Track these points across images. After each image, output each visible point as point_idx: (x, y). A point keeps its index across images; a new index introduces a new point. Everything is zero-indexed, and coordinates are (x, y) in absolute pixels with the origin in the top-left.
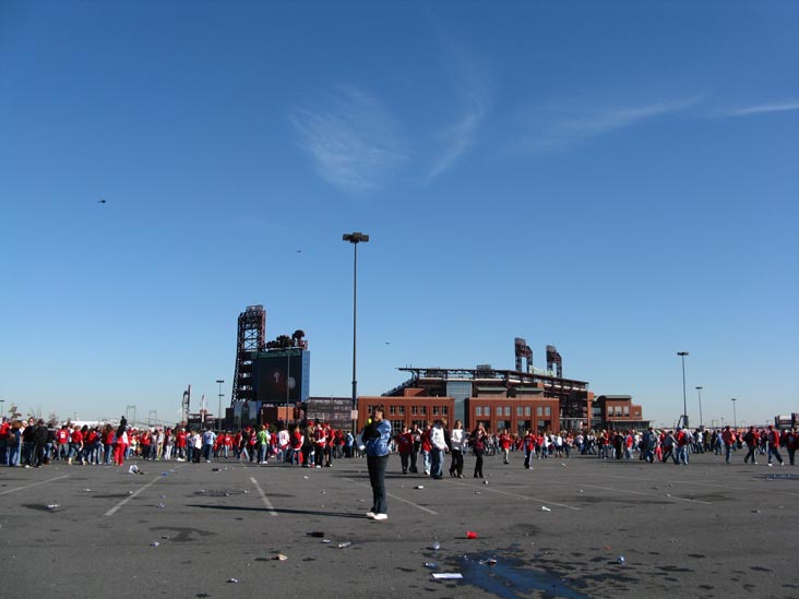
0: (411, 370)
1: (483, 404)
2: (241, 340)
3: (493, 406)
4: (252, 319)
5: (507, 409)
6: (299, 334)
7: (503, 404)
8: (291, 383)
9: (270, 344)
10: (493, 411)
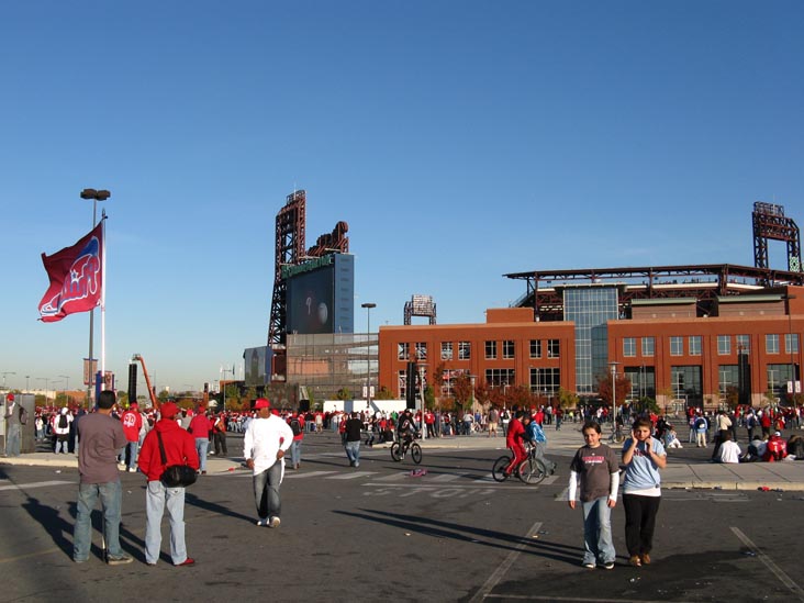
0: (526, 275)
1: (639, 332)
2: (281, 251)
3: (660, 334)
4: (290, 219)
5: (694, 341)
6: (341, 228)
7: (684, 331)
8: (324, 312)
9: (312, 251)
10: (660, 347)
